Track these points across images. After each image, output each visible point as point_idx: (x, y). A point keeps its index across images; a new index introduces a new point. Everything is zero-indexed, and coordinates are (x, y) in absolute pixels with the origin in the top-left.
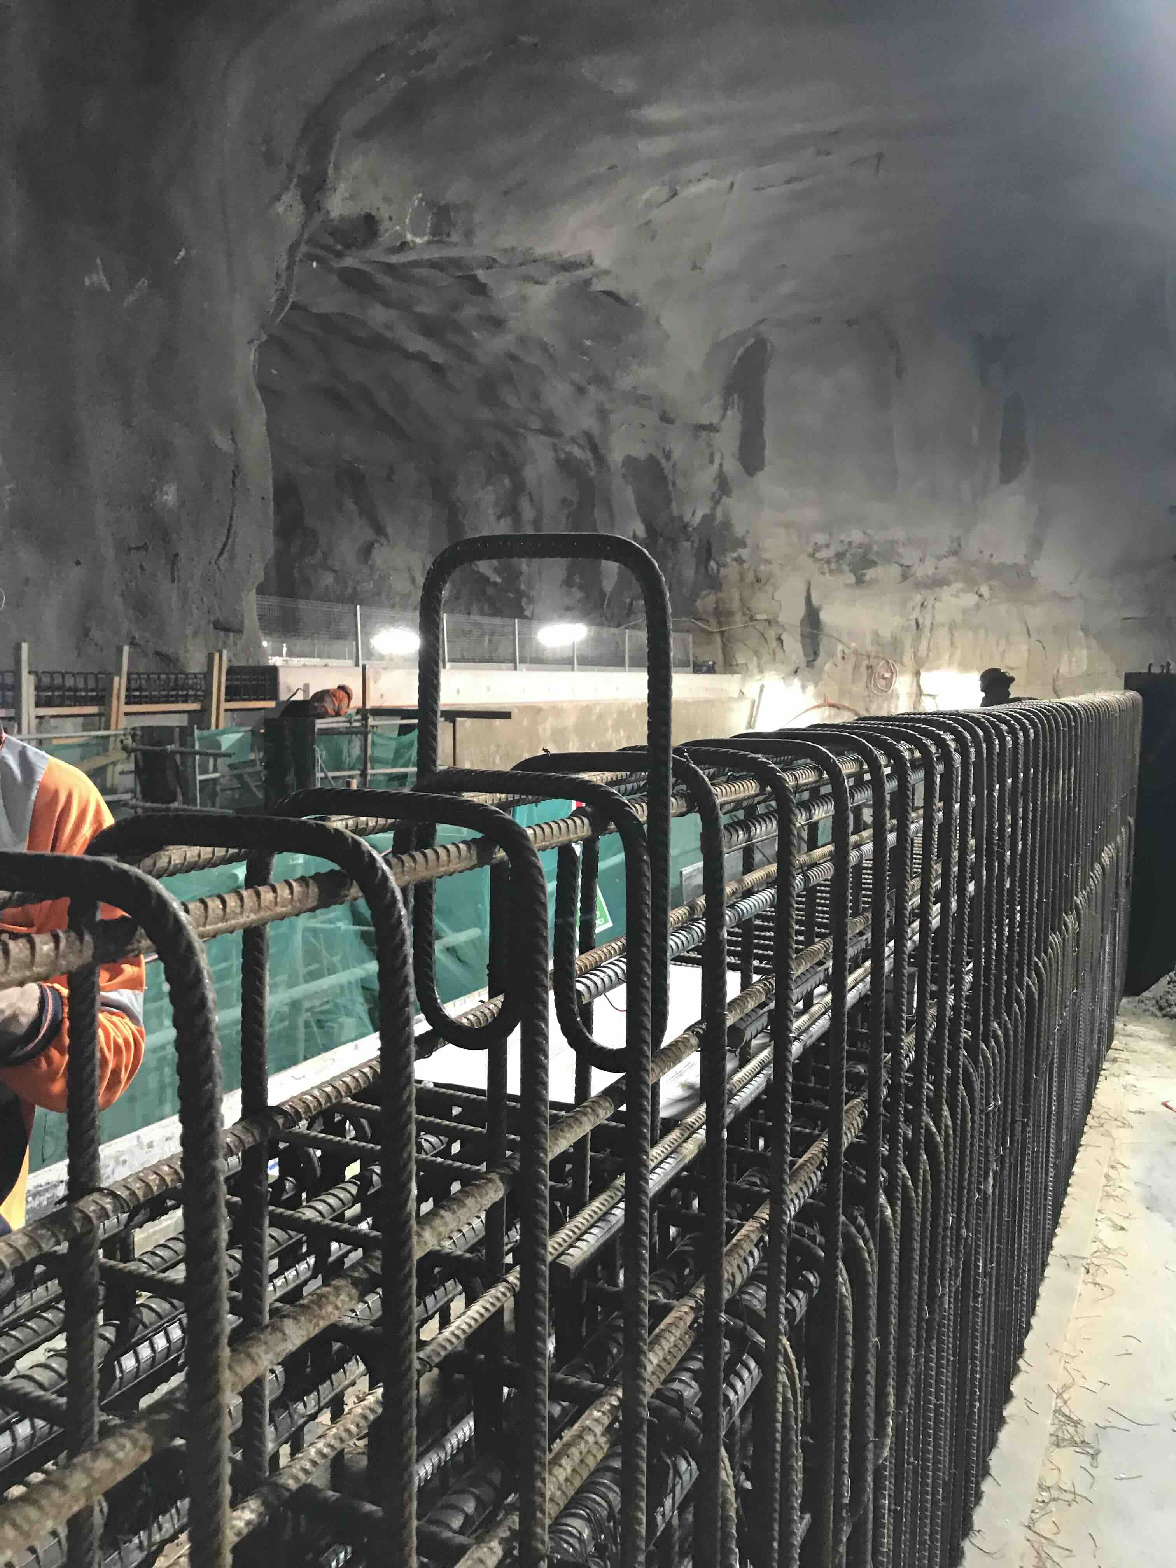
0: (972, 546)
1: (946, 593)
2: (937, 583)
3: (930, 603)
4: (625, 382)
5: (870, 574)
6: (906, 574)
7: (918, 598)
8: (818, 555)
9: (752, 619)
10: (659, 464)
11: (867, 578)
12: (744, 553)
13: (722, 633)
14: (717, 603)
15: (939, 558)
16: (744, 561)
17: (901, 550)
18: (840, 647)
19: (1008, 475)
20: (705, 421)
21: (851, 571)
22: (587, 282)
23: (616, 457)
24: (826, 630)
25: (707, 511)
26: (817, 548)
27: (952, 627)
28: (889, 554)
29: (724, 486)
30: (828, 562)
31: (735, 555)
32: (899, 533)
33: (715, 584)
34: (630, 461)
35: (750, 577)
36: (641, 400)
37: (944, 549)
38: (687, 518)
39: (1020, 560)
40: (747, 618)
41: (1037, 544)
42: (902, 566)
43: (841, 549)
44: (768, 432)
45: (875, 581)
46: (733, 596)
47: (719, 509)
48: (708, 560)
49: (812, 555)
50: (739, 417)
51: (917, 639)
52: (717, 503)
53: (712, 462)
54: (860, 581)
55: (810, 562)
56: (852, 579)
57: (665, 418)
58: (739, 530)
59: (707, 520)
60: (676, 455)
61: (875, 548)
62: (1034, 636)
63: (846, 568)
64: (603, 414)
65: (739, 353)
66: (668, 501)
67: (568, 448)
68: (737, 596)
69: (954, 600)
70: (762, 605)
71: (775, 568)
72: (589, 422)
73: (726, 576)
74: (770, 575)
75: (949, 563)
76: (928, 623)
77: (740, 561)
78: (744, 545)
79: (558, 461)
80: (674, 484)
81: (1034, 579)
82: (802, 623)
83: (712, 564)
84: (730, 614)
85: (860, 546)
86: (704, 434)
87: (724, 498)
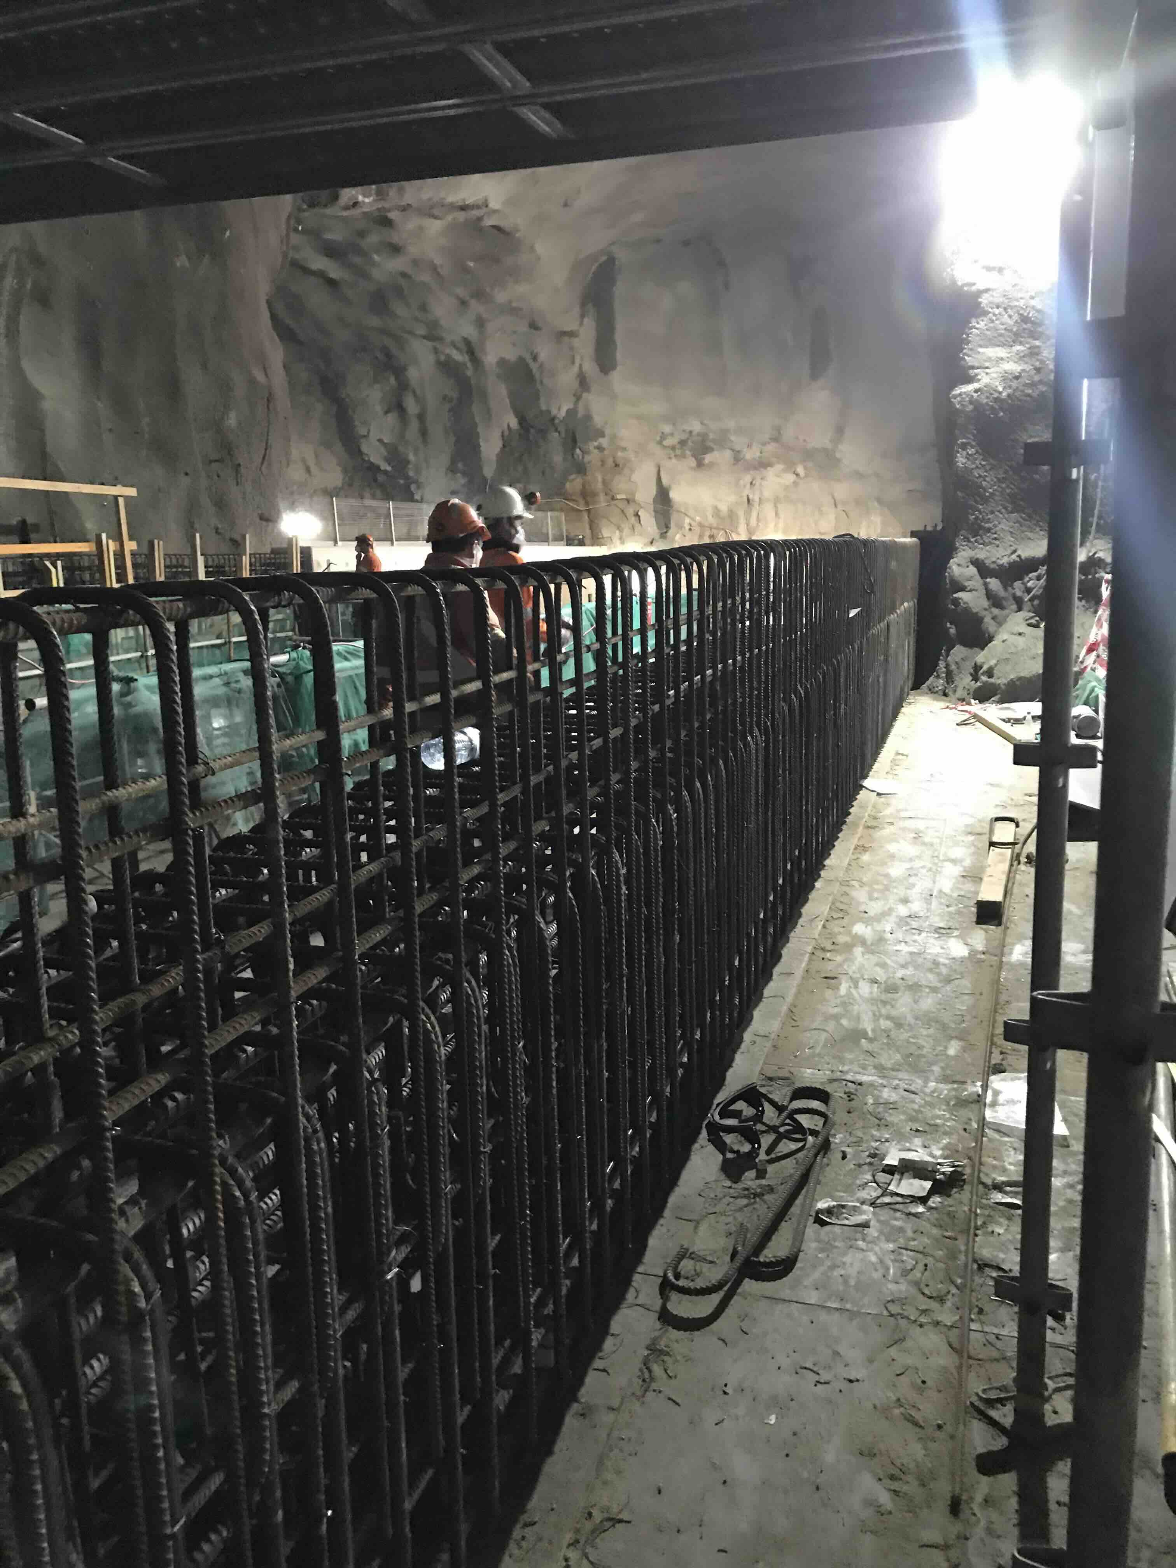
0: (789, 433)
1: (770, 473)
2: (762, 465)
3: (757, 482)
4: (501, 296)
5: (708, 459)
6: (737, 458)
7: (748, 478)
8: (665, 443)
9: (613, 498)
10: (527, 365)
11: (706, 461)
12: (604, 442)
13: (589, 511)
14: (584, 486)
15: (764, 444)
16: (604, 449)
17: (733, 438)
18: (687, 520)
19: (816, 373)
20: (567, 329)
21: (693, 456)
22: (480, 219)
23: (490, 358)
24: (675, 507)
25: (571, 406)
26: (663, 437)
27: (776, 501)
28: (722, 441)
29: (583, 382)
30: (673, 448)
31: (596, 444)
32: (731, 424)
33: (581, 469)
34: (502, 362)
35: (610, 462)
36: (513, 311)
37: (767, 437)
38: (554, 412)
39: (829, 446)
40: (609, 498)
41: (840, 431)
42: (733, 450)
43: (684, 436)
44: (619, 336)
45: (712, 465)
46: (597, 479)
47: (581, 405)
48: (574, 448)
49: (660, 443)
50: (594, 324)
51: (748, 514)
52: (578, 398)
53: (573, 363)
54: (700, 464)
55: (658, 447)
56: (693, 463)
57: (534, 326)
58: (598, 420)
59: (571, 413)
60: (543, 356)
61: (711, 436)
62: (840, 507)
63: (688, 453)
64: (480, 323)
65: (594, 268)
66: (537, 397)
67: (448, 351)
68: (600, 479)
69: (778, 480)
70: (621, 488)
71: (631, 456)
72: (468, 330)
73: (589, 462)
74: (627, 461)
75: (771, 447)
76: (757, 499)
77: (600, 448)
78: (603, 435)
79: (439, 363)
80: (541, 382)
81: (839, 460)
82: (655, 501)
83: (578, 451)
84: (594, 494)
85: (698, 434)
86: (566, 339)
87: (585, 395)
